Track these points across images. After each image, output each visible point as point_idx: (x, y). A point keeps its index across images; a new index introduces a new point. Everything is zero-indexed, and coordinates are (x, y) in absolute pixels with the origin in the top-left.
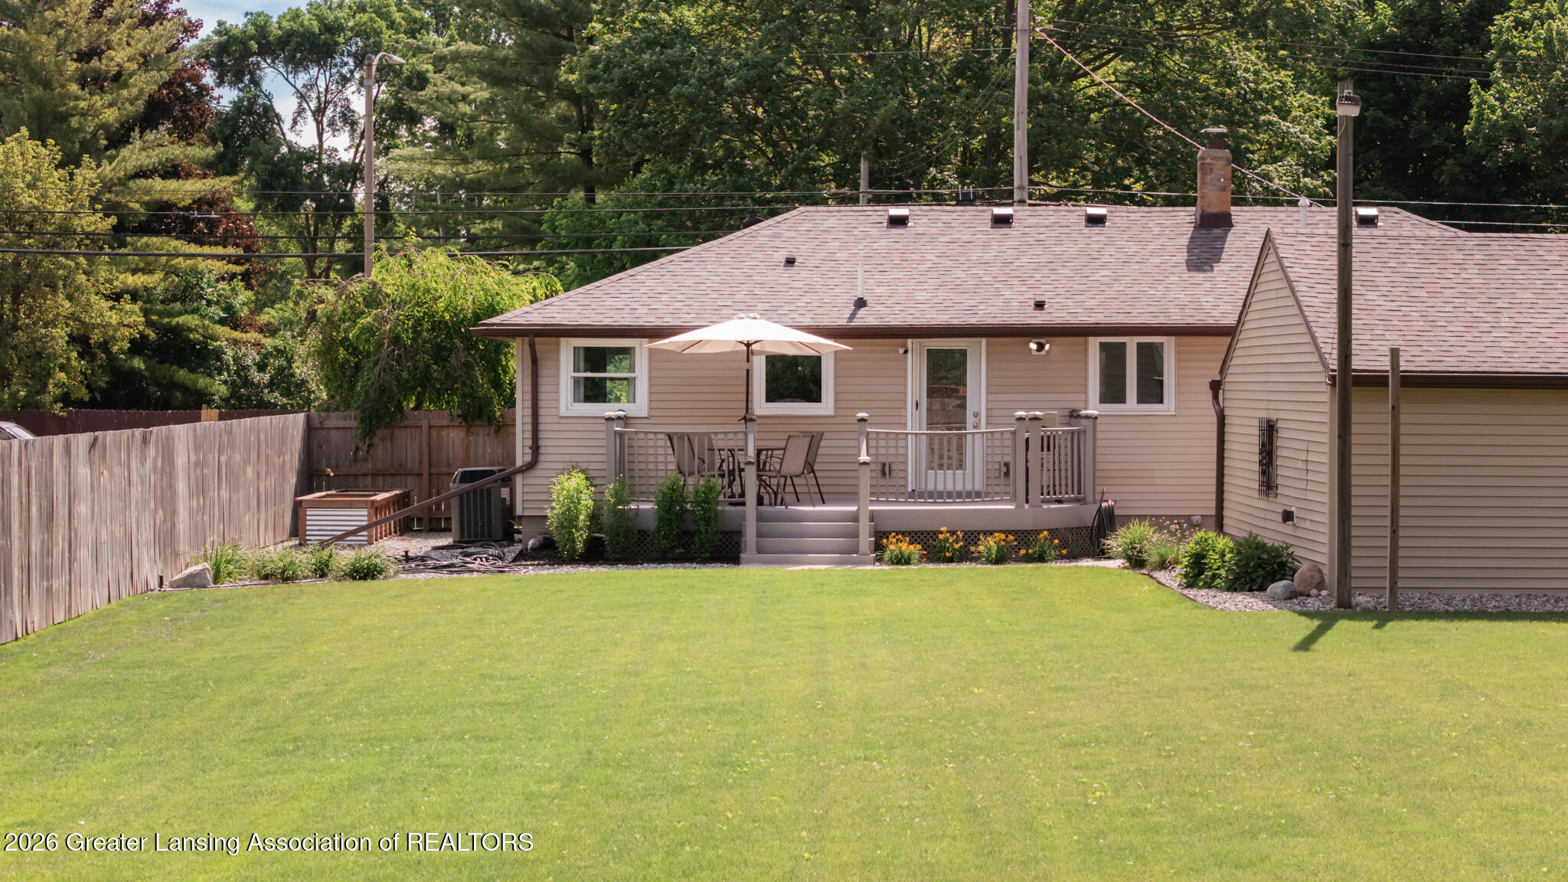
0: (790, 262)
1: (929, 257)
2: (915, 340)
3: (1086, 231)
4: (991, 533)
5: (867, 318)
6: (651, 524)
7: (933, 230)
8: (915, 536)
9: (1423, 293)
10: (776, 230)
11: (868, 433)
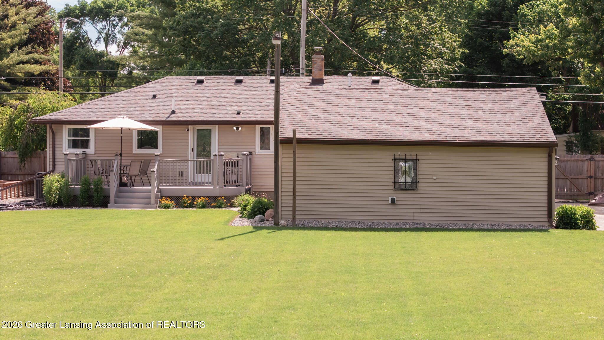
0: (154, 97)
1: (206, 95)
2: (192, 126)
3: (269, 85)
4: (199, 197)
5: (174, 118)
6: (78, 193)
7: (212, 85)
8: (173, 198)
9: (330, 109)
10: (154, 85)
11: (159, 160)
